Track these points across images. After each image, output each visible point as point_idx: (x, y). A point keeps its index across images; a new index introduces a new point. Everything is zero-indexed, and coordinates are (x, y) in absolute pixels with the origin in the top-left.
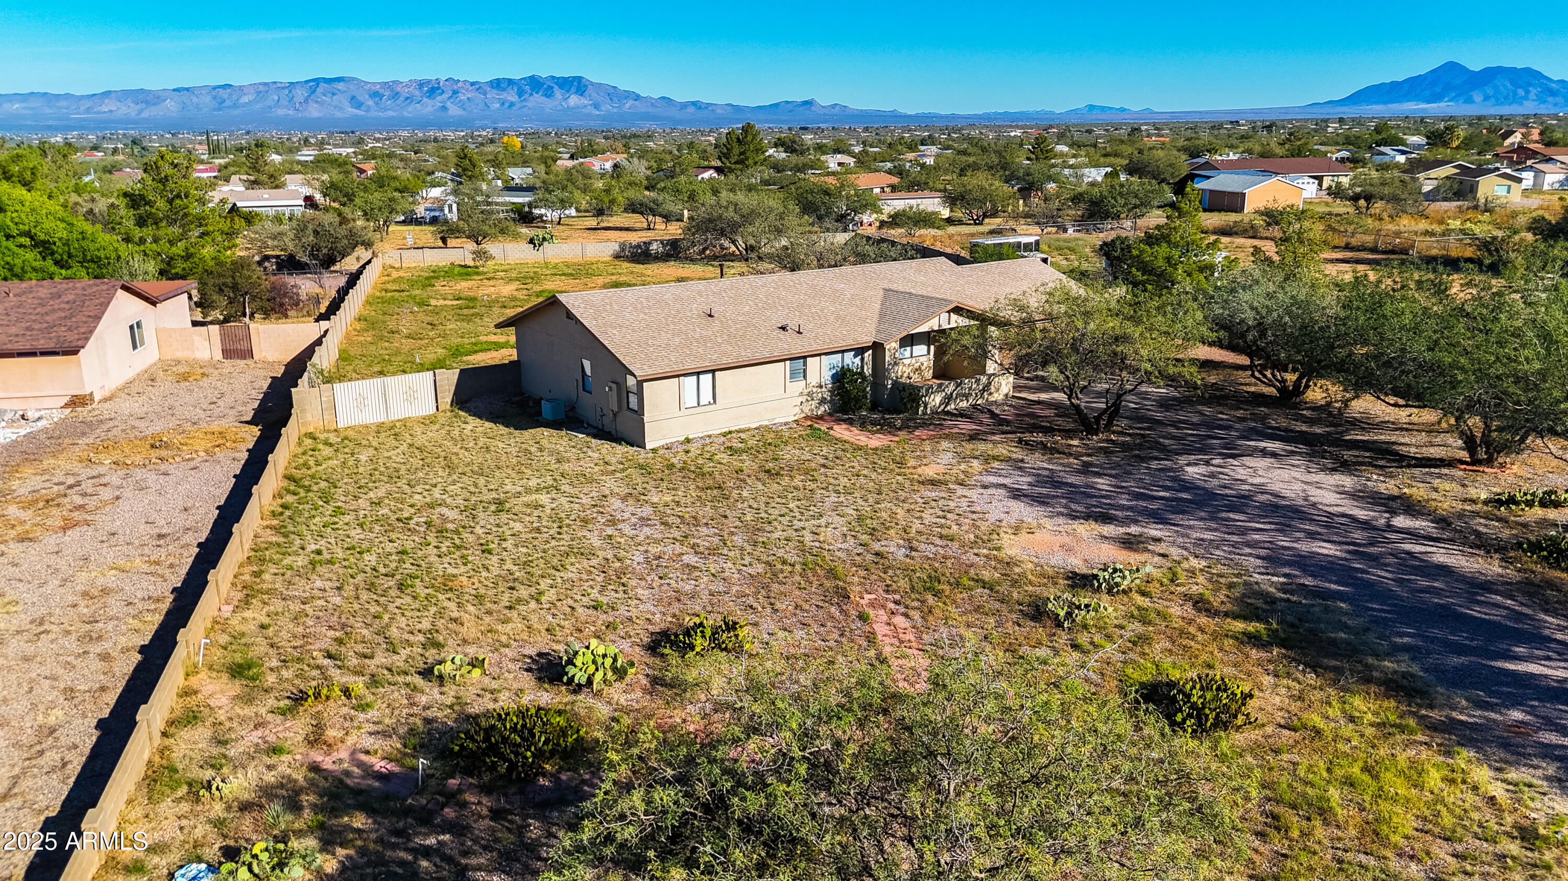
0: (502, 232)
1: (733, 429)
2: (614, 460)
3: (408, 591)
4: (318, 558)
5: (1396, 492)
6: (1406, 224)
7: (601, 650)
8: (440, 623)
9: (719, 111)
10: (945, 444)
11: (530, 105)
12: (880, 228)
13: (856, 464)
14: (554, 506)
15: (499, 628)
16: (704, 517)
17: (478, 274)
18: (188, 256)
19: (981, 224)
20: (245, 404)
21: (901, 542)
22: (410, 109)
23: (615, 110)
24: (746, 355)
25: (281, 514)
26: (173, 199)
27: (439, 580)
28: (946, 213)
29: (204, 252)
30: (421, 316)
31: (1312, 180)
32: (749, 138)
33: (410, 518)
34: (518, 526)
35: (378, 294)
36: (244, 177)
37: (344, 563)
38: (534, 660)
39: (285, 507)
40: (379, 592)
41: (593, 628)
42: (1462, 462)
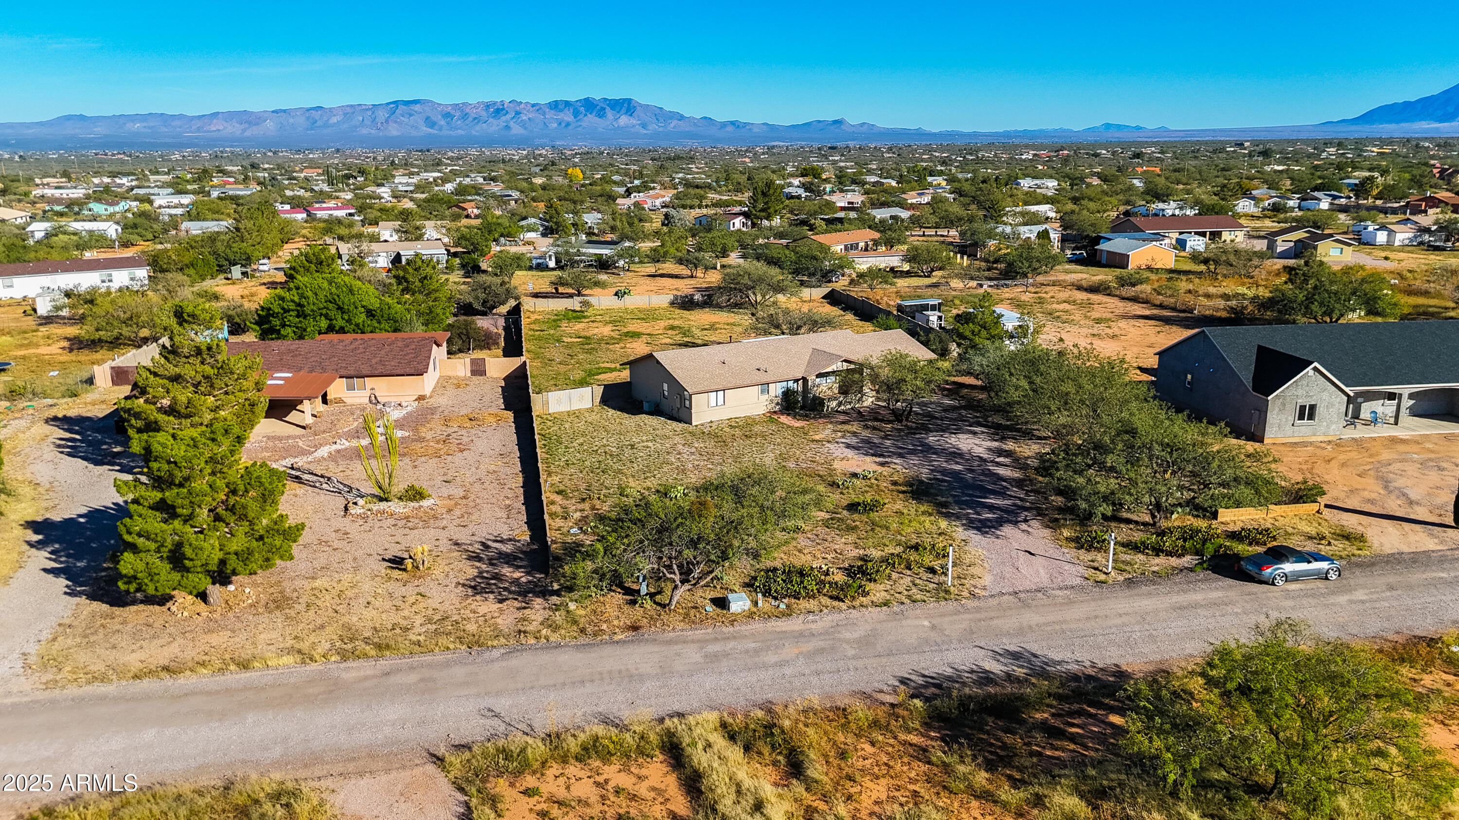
1: (732, 417)
2: (678, 429)
8: (621, 483)
9: (756, 130)
11: (584, 124)
13: (787, 434)
15: (643, 484)
16: (717, 452)
17: (584, 317)
19: (929, 276)
22: (478, 128)
23: (661, 129)
24: (739, 383)
28: (906, 267)
30: (562, 349)
32: (771, 191)
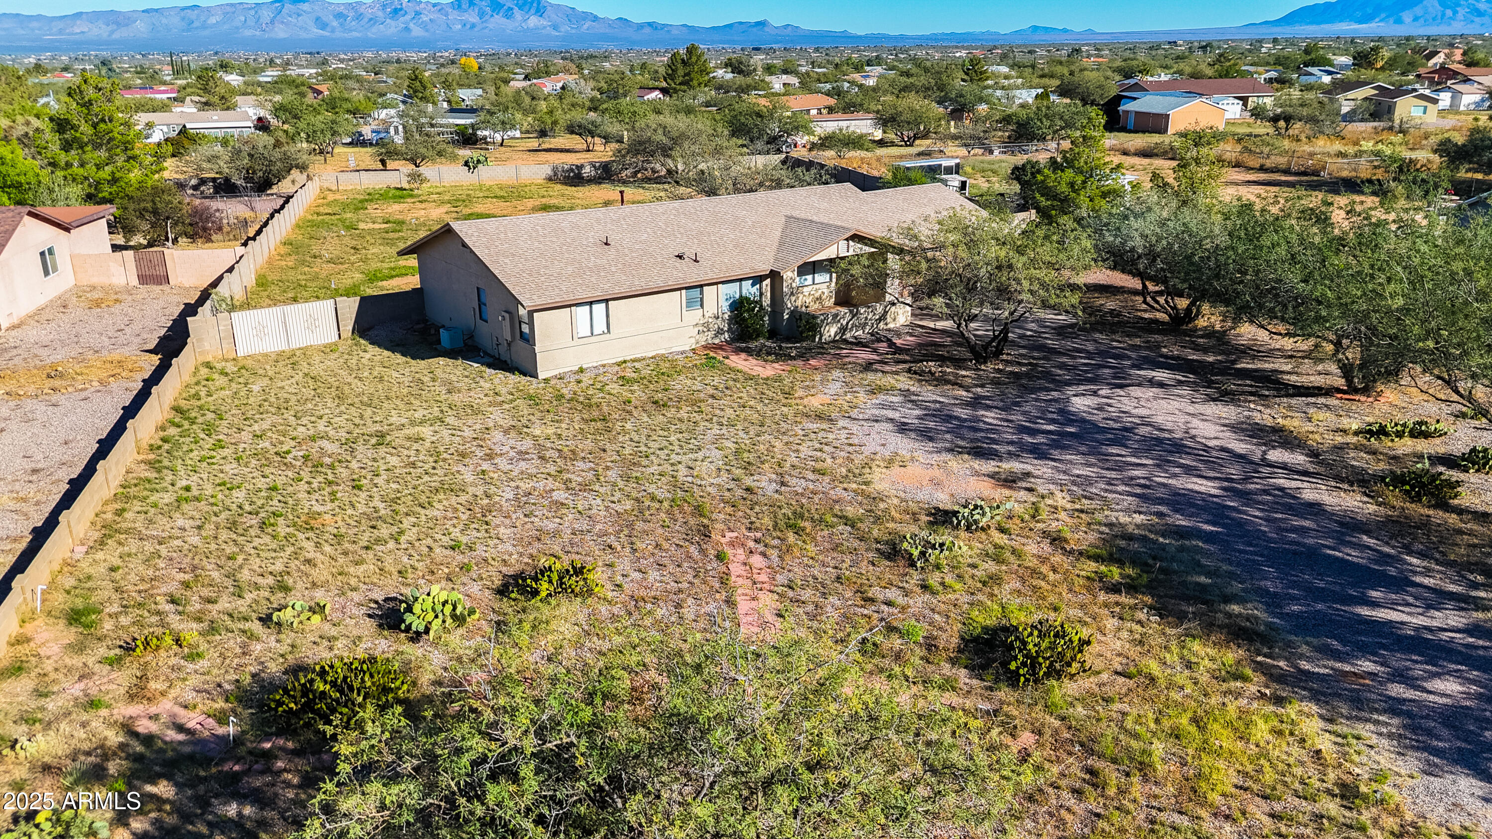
0: (440, 154)
1: (628, 358)
2: (504, 391)
3: (270, 530)
4: (186, 494)
5: (1269, 422)
6: (1324, 146)
7: (443, 597)
8: (294, 564)
9: (674, 32)
10: (837, 373)
11: (490, 26)
12: (810, 150)
13: (744, 395)
14: (434, 439)
15: (352, 570)
16: (582, 451)
17: (411, 196)
18: (114, 180)
19: (911, 145)
20: (151, 331)
21: (774, 476)
22: (374, 30)
23: (573, 31)
24: (639, 285)
25: (159, 447)
26: (97, 124)
27: (303, 518)
28: (878, 135)
29: (132, 175)
30: (347, 240)
31: (1237, 101)
32: (694, 59)
33: (288, 452)
34: (394, 461)
35: (310, 217)
36: (197, 99)
37: (212, 500)
38: (380, 607)
39: (165, 440)
40: (240, 531)
41: (446, 570)
42: (1339, 390)
